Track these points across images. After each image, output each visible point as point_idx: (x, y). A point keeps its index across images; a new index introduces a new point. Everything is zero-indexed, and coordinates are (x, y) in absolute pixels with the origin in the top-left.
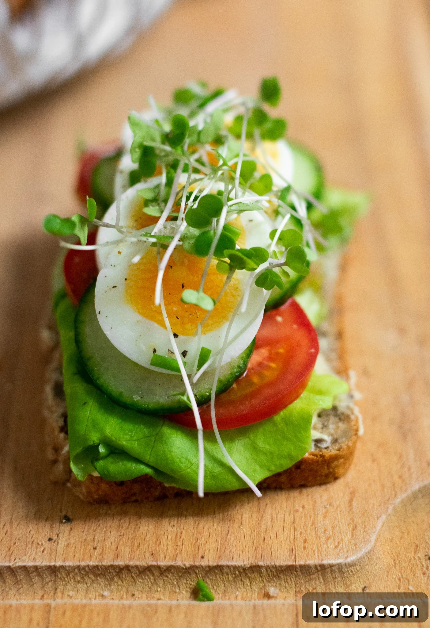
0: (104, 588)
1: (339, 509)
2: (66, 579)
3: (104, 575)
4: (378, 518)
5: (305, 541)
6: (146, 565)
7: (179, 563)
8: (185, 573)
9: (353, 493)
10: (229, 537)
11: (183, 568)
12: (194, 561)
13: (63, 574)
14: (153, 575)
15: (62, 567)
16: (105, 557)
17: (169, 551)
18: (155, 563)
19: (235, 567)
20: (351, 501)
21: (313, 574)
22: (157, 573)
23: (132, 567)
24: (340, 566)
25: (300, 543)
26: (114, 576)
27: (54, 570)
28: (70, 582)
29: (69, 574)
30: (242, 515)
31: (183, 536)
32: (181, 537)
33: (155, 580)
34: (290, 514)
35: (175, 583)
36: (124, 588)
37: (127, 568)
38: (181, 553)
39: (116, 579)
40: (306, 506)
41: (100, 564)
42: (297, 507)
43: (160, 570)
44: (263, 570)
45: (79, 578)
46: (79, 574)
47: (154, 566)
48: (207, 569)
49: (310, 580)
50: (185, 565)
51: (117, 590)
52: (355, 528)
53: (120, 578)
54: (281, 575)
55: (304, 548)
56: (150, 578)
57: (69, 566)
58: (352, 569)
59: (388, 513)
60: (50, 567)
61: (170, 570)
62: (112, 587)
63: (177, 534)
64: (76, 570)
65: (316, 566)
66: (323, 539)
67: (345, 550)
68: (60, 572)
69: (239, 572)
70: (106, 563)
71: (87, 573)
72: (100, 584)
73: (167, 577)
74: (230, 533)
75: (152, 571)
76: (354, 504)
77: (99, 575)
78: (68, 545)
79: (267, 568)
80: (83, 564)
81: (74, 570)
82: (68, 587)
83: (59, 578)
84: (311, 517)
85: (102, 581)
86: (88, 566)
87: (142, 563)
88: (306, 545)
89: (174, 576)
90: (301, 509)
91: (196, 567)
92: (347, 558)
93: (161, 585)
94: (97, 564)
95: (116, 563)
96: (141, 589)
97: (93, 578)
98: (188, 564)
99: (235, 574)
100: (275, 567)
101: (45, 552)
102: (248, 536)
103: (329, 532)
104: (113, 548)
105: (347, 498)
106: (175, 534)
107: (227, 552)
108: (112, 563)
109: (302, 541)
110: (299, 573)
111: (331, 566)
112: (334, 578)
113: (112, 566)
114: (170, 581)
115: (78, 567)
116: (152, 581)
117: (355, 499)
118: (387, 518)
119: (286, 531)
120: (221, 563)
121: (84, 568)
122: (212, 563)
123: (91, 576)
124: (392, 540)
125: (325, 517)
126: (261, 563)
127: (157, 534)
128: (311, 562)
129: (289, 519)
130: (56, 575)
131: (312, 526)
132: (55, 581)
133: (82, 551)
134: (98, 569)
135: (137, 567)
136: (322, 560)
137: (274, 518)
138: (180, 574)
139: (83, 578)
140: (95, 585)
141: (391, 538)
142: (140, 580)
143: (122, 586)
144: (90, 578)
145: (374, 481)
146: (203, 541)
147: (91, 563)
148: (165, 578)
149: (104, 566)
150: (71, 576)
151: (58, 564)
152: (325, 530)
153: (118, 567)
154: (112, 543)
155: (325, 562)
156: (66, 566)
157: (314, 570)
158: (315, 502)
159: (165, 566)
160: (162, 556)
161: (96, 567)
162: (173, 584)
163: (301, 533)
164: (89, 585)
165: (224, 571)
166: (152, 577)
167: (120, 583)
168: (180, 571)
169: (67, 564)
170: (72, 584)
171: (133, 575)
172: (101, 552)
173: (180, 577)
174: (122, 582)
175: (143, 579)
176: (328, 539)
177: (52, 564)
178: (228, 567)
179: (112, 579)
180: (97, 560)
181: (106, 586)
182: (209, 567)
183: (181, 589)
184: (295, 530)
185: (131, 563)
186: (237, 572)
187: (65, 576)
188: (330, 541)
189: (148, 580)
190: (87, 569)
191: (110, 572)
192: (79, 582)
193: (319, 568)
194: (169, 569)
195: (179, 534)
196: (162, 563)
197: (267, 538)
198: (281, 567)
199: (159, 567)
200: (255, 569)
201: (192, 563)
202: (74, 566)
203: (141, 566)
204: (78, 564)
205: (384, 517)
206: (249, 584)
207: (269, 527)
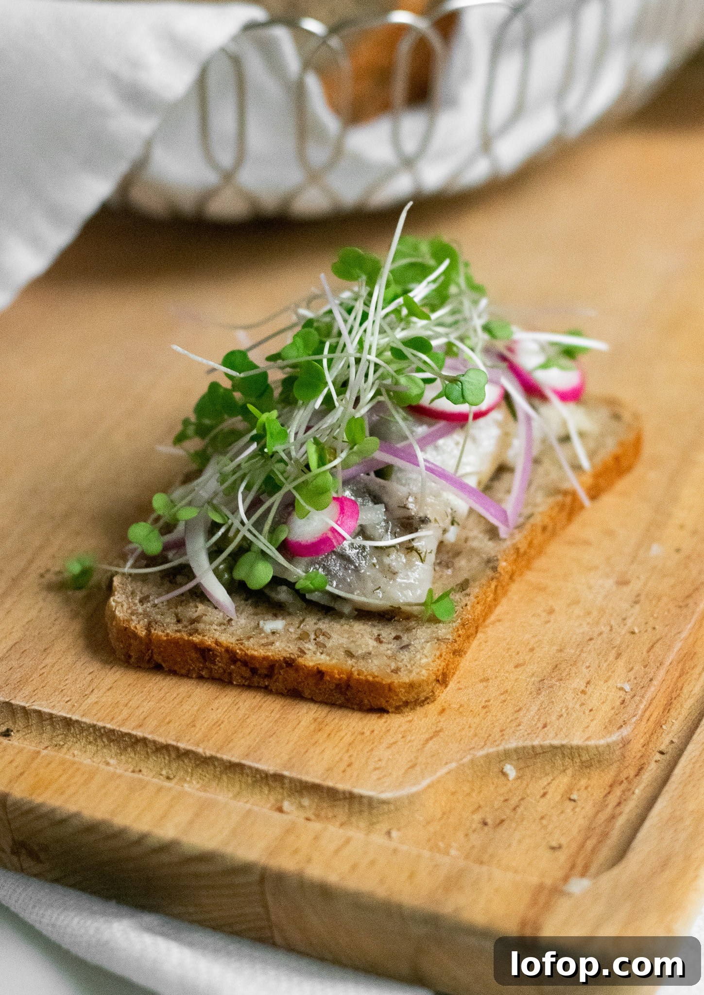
0: (113, 756)
1: (410, 744)
2: (78, 736)
3: (119, 742)
4: (446, 763)
5: (349, 765)
6: (165, 743)
7: (200, 750)
8: (203, 762)
9: (437, 733)
10: (271, 739)
11: (202, 757)
12: (218, 752)
13: (77, 730)
14: (169, 756)
15: (77, 721)
16: (127, 723)
17: (197, 736)
18: (174, 743)
19: (257, 770)
20: (427, 741)
21: (340, 800)
22: (173, 755)
23: (150, 741)
24: (370, 799)
25: (343, 766)
26: (128, 746)
27: (68, 723)
28: (81, 740)
29: (83, 732)
30: (300, 722)
31: (222, 726)
32: (219, 726)
33: (170, 761)
34: (353, 734)
35: (190, 770)
36: (134, 762)
37: (144, 741)
38: (209, 740)
39: (129, 749)
40: (376, 732)
41: (118, 729)
42: (365, 731)
43: (178, 752)
44: (286, 781)
45: (91, 739)
46: (93, 734)
47: (173, 746)
48: (228, 764)
49: (335, 806)
50: (205, 753)
51: (127, 761)
52: (413, 767)
53: (134, 750)
54: (305, 792)
55: (344, 771)
56: (164, 758)
57: (85, 723)
58: (385, 807)
59: (462, 762)
60: (65, 718)
61: (188, 755)
62: (123, 757)
63: (217, 722)
64: (91, 729)
65: (344, 793)
66: (371, 767)
67: (386, 785)
68: (73, 727)
69: (261, 776)
70: (124, 730)
71: (102, 735)
72: (111, 751)
73: (184, 762)
74: (274, 736)
75: (169, 751)
76: (431, 743)
77: (113, 741)
78: (96, 703)
79: (292, 780)
80: (100, 724)
81: (89, 728)
82: (77, 744)
83: (71, 733)
84: (373, 743)
85: (114, 749)
86: (104, 728)
87: (162, 740)
88: (348, 769)
89: (191, 762)
90: (368, 733)
91: (216, 759)
92: (382, 792)
93: (174, 769)
94: (114, 727)
95: (134, 733)
96: (151, 767)
97: (106, 742)
98: (208, 753)
99: (255, 777)
100: (301, 782)
101: (69, 703)
102: (291, 744)
103: (383, 764)
104: (142, 717)
105: (427, 736)
106: (215, 721)
107: (258, 753)
108: (130, 731)
109: (346, 763)
110: (325, 795)
111: (361, 797)
112: (361, 812)
113: (129, 735)
114: (185, 767)
115: (94, 726)
116: (166, 762)
117: (435, 739)
118: (458, 768)
119: (337, 750)
120: (244, 762)
121: (100, 729)
122: (235, 760)
123: (105, 740)
124: (453, 794)
125: (388, 748)
126: (286, 773)
127: (195, 716)
128: (340, 786)
129: (348, 739)
130: (69, 730)
131: (368, 752)
132: (66, 735)
133: (108, 711)
134: (114, 734)
135: (154, 742)
136: (355, 787)
137: (332, 735)
138: (198, 762)
139: (95, 740)
140: (105, 751)
141: (453, 790)
142: (154, 758)
143: (132, 758)
144: (104, 742)
145: (470, 727)
146: (241, 735)
147: (109, 726)
148: (181, 763)
149: (121, 732)
150: (84, 734)
151: (74, 718)
152: (380, 760)
153: (135, 737)
154: (143, 712)
155: (357, 791)
156: (81, 722)
157: (341, 796)
158: (388, 730)
159: (184, 749)
160: (187, 738)
161: (113, 731)
162: (187, 771)
163: (351, 756)
164: (99, 748)
165: (245, 771)
166: (167, 758)
167: (132, 755)
168: (199, 759)
169: (84, 720)
170: (82, 744)
171: (149, 750)
172: (125, 718)
173: (197, 766)
174: (135, 754)
175: (157, 757)
176: (376, 769)
177: (69, 716)
178: (250, 768)
179: (125, 749)
180: (118, 724)
181: (116, 755)
182: (230, 762)
183: (193, 778)
184: (348, 751)
185: (150, 737)
186: (258, 776)
187: (78, 732)
188: (377, 772)
189: (163, 760)
190: (102, 731)
191: (125, 741)
192: (90, 743)
193: (347, 795)
194: (187, 753)
195: (220, 722)
196: (182, 745)
197: (312, 750)
198: (306, 782)
199: (177, 749)
200: (278, 778)
201: (214, 754)
202: (90, 724)
203: (159, 743)
204: (95, 723)
205: (453, 765)
206: (267, 792)
207: (321, 741)
